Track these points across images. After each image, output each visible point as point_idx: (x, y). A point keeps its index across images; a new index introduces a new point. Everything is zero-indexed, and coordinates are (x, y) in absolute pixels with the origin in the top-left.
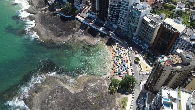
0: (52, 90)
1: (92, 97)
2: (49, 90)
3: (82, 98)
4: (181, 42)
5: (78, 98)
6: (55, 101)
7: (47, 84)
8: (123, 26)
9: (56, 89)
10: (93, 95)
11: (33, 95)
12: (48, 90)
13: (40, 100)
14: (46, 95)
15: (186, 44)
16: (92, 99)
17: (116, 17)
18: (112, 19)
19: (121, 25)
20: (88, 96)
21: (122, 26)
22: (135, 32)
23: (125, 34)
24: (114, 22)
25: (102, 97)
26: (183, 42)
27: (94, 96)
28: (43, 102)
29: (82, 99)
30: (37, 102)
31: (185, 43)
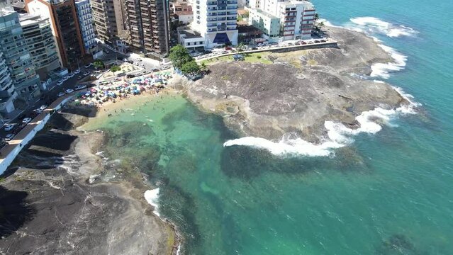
0: (273, 117)
2: (278, 119)
3: (245, 88)
5: (249, 91)
6: (282, 102)
7: (272, 129)
9: (266, 114)
10: (228, 84)
11: (307, 130)
12: (280, 121)
13: (303, 116)
14: (288, 117)
20: (235, 86)
27: (229, 82)
28: (299, 111)
30: (308, 116)
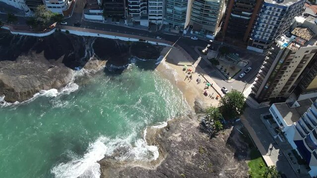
1: (193, 157)
4: (270, 9)
5: (171, 172)
8: (160, 18)
10: (190, 153)
15: (279, 10)
16: (194, 160)
17: (141, 6)
18: (135, 12)
19: (156, 16)
20: (184, 159)
21: (157, 18)
22: (184, 21)
23: (167, 29)
24: (140, 15)
25: (208, 148)
26: (273, 8)
27: (195, 154)
29: (179, 170)
31: (277, 9)
